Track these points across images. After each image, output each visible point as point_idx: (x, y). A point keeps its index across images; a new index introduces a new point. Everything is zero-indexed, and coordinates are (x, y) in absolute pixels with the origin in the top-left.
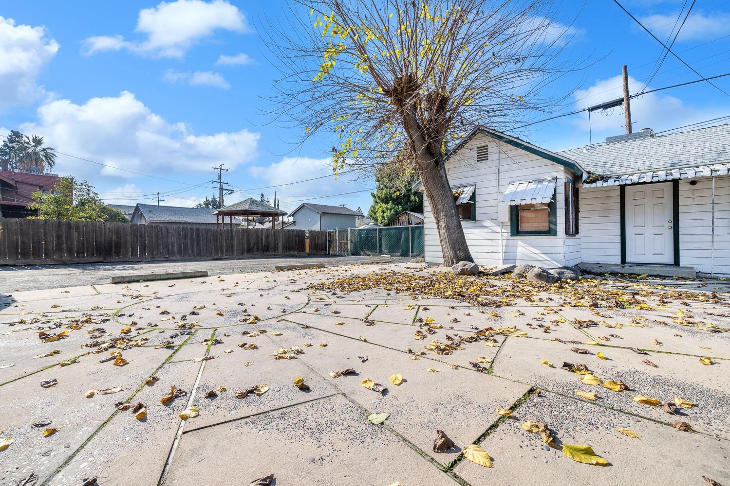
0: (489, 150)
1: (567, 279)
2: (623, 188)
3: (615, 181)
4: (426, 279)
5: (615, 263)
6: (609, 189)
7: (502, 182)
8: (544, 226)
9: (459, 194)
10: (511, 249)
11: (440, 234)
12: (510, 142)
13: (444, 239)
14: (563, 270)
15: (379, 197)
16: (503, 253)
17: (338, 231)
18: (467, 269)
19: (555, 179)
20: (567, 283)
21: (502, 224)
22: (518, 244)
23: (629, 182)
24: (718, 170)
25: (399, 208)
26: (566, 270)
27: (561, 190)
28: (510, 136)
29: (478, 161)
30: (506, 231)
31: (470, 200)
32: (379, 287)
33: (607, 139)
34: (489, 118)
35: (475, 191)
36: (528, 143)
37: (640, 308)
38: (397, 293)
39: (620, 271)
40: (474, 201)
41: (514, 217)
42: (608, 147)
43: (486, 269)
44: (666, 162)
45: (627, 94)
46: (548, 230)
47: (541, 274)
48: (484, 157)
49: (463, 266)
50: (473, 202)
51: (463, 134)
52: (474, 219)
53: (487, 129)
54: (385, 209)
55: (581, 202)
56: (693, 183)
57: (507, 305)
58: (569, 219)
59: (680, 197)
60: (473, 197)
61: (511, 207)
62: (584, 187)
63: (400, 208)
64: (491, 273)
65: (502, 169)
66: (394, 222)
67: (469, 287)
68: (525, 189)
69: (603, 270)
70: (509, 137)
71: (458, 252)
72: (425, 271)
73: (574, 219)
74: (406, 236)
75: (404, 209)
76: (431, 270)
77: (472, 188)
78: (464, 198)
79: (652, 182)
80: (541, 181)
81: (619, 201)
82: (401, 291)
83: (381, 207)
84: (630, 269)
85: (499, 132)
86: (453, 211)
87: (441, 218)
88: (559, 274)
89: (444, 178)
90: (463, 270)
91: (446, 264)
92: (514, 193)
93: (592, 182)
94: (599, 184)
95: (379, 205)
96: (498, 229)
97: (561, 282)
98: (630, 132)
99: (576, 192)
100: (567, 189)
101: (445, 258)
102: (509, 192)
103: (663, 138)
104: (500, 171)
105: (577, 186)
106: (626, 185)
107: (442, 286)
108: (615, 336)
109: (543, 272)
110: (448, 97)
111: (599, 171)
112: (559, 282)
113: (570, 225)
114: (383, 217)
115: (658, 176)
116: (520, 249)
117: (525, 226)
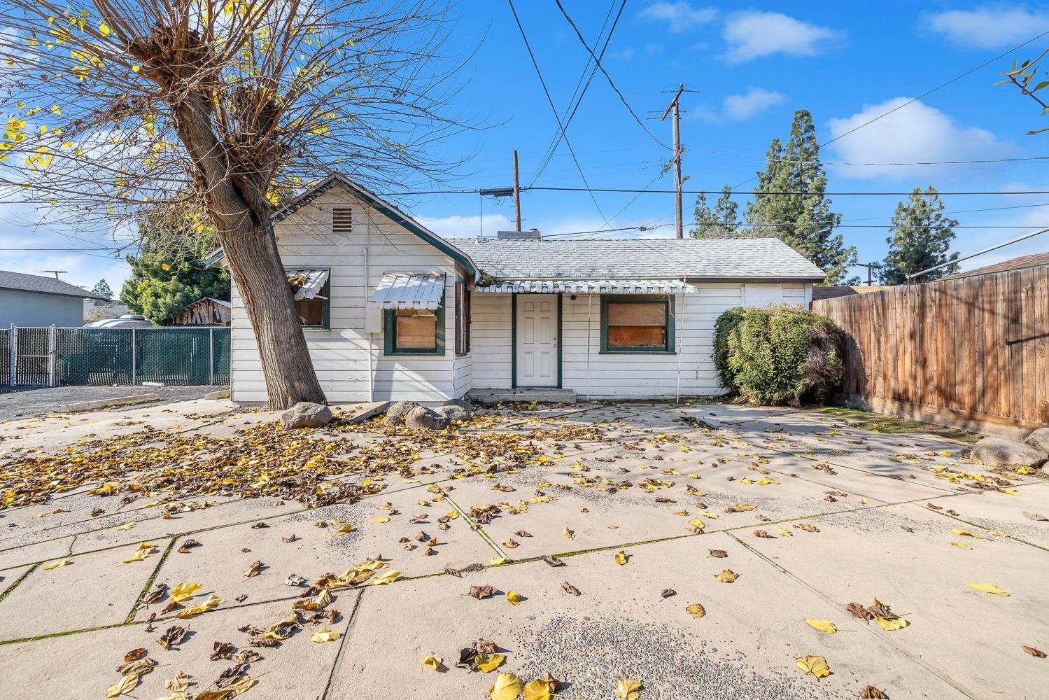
0: (353, 216)
1: (457, 420)
2: (514, 295)
3: (508, 287)
4: (222, 445)
5: (505, 388)
6: (502, 296)
7: (373, 271)
8: (429, 342)
9: (300, 283)
10: (384, 376)
11: (261, 351)
12: (384, 210)
13: (270, 361)
14: (452, 407)
15: (147, 266)
16: (372, 381)
17: (16, 333)
18: (310, 416)
19: (444, 276)
20: (458, 426)
21: (372, 337)
22: (394, 367)
23: (521, 290)
24: (593, 288)
25: (193, 291)
26: (456, 407)
27: (451, 292)
28: (385, 202)
29: (334, 231)
30: (377, 347)
31: (320, 294)
32: (79, 490)
33: (499, 233)
34: (354, 166)
35: (329, 280)
36: (409, 218)
37: (540, 463)
38: (127, 501)
39: (511, 399)
40: (328, 296)
41: (390, 327)
42: (500, 243)
43: (343, 413)
44: (551, 271)
45: (517, 185)
46: (435, 347)
47: (424, 416)
48: (343, 227)
49: (303, 412)
50: (326, 298)
51: (312, 182)
52: (327, 326)
53: (349, 182)
54: (160, 290)
55: (473, 310)
56: (573, 297)
57: (372, 493)
58: (460, 332)
59: (563, 312)
60: (326, 289)
61: (386, 312)
62: (476, 291)
63: (197, 291)
64: (352, 420)
65: (373, 249)
66: (182, 316)
67: (307, 457)
68: (405, 285)
69: (494, 399)
70: (382, 203)
71: (296, 384)
72: (230, 421)
73: (465, 333)
74: (203, 347)
75: (204, 294)
76: (239, 420)
77: (324, 274)
78: (309, 290)
79: (542, 293)
80: (426, 277)
81: (511, 312)
82: (139, 494)
83: (150, 286)
84: (521, 396)
85: (369, 192)
86: (289, 311)
87: (264, 322)
88: (448, 413)
89: (271, 251)
90: (302, 418)
91: (273, 406)
92: (390, 291)
93: (486, 285)
94: (492, 289)
95: (146, 282)
96: (366, 344)
97: (450, 426)
98: (520, 230)
99: (468, 295)
100: (458, 292)
101: (270, 395)
102: (382, 288)
103: (548, 244)
104: (371, 252)
105: (468, 289)
106: (519, 293)
107: (252, 463)
108: (523, 534)
109: (427, 413)
110: (281, 108)
111: (492, 272)
112: (448, 427)
113: (460, 341)
114: (155, 306)
115: (547, 287)
116: (396, 375)
117: (404, 341)
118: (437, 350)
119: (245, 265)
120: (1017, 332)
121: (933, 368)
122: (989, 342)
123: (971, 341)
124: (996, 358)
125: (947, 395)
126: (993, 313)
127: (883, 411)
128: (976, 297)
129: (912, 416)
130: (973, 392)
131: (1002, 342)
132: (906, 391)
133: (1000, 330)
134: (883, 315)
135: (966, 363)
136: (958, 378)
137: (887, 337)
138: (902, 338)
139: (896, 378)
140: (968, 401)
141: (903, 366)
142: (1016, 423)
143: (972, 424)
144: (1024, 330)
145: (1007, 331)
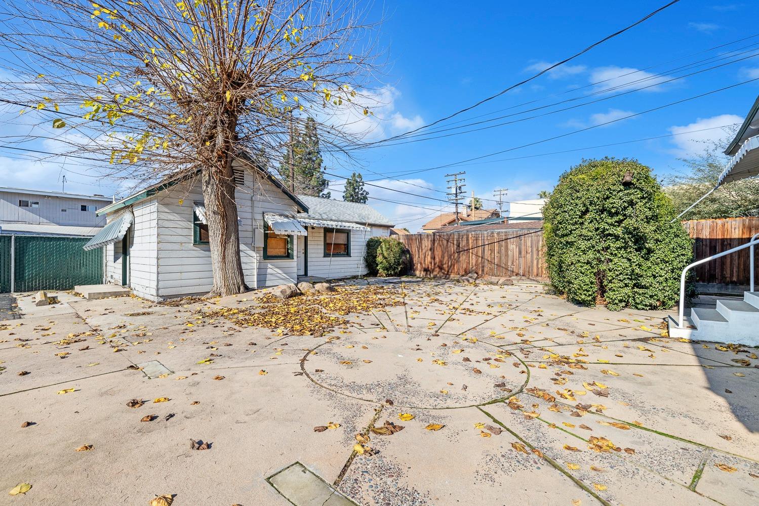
0: (245, 176)
7: (257, 210)
8: (282, 252)
10: (262, 271)
16: (256, 275)
21: (257, 249)
22: (268, 266)
30: (259, 256)
46: (288, 254)
48: (240, 181)
56: (313, 228)
65: (256, 197)
68: (282, 221)
96: (252, 253)
104: (255, 199)
116: (269, 271)
117: (271, 252)
118: (288, 256)
119: (227, 206)
120: (459, 249)
121: (437, 260)
122: (452, 252)
123: (448, 252)
124: (454, 257)
125: (441, 268)
126: (453, 244)
127: (420, 275)
128: (449, 239)
129: (430, 276)
130: (448, 266)
131: (455, 252)
132: (428, 267)
133: (455, 249)
134: (420, 242)
135: (446, 258)
136: (444, 263)
137: (422, 250)
138: (427, 250)
139: (425, 264)
140: (447, 269)
141: (428, 260)
142: (459, 274)
143: (448, 276)
144: (461, 249)
145: (457, 249)
